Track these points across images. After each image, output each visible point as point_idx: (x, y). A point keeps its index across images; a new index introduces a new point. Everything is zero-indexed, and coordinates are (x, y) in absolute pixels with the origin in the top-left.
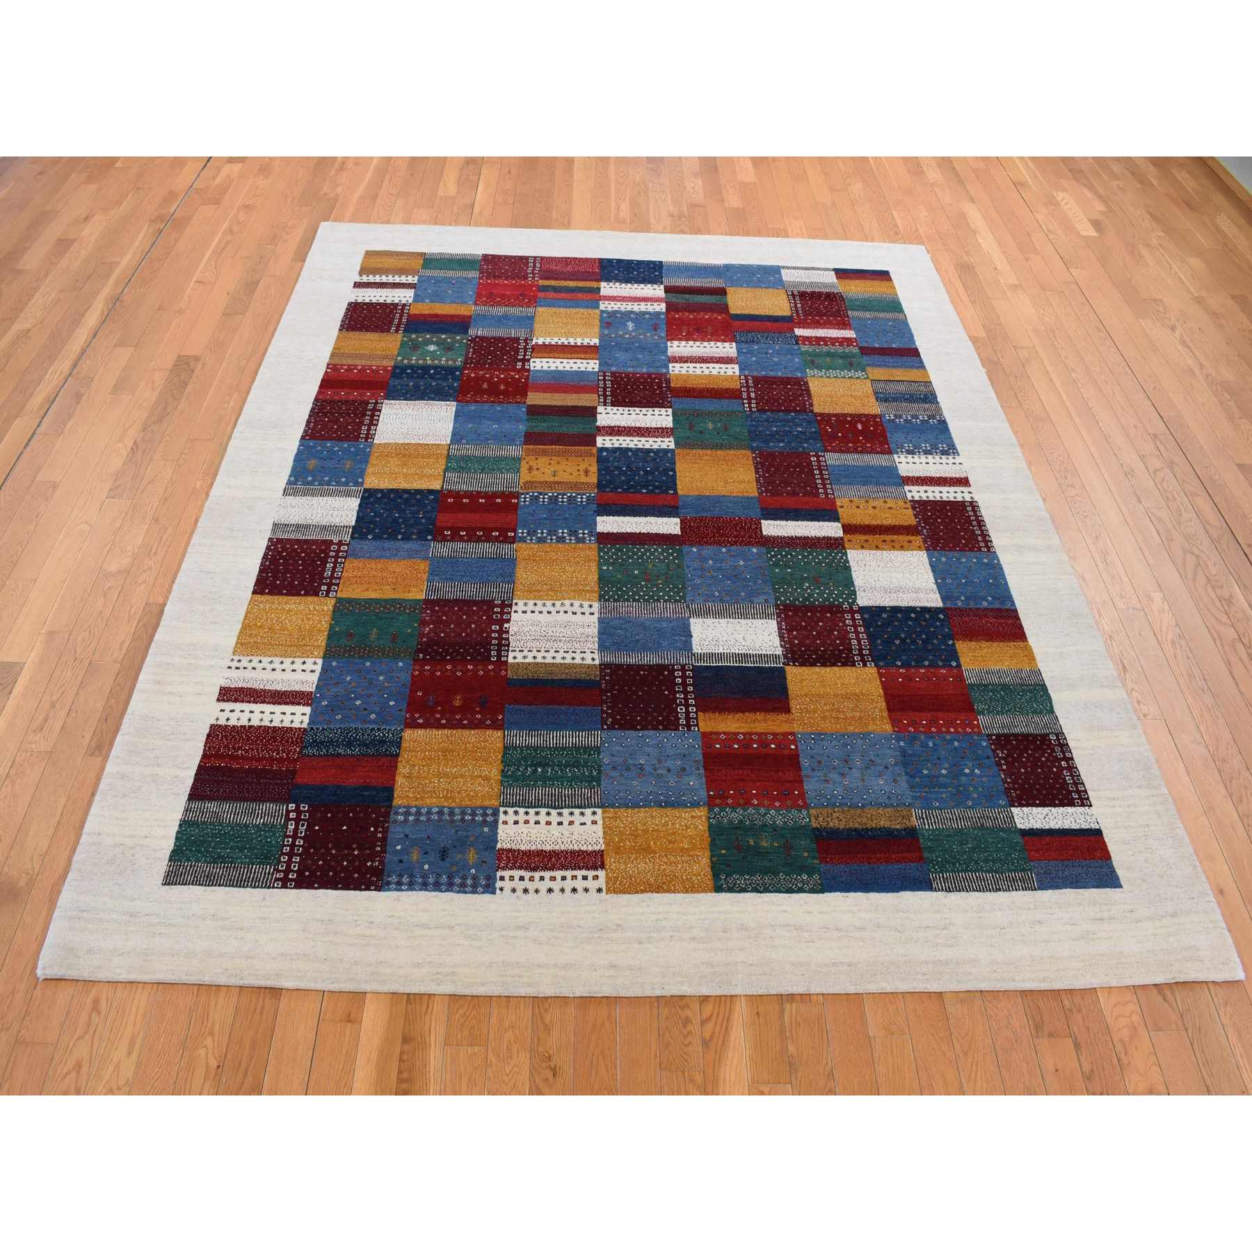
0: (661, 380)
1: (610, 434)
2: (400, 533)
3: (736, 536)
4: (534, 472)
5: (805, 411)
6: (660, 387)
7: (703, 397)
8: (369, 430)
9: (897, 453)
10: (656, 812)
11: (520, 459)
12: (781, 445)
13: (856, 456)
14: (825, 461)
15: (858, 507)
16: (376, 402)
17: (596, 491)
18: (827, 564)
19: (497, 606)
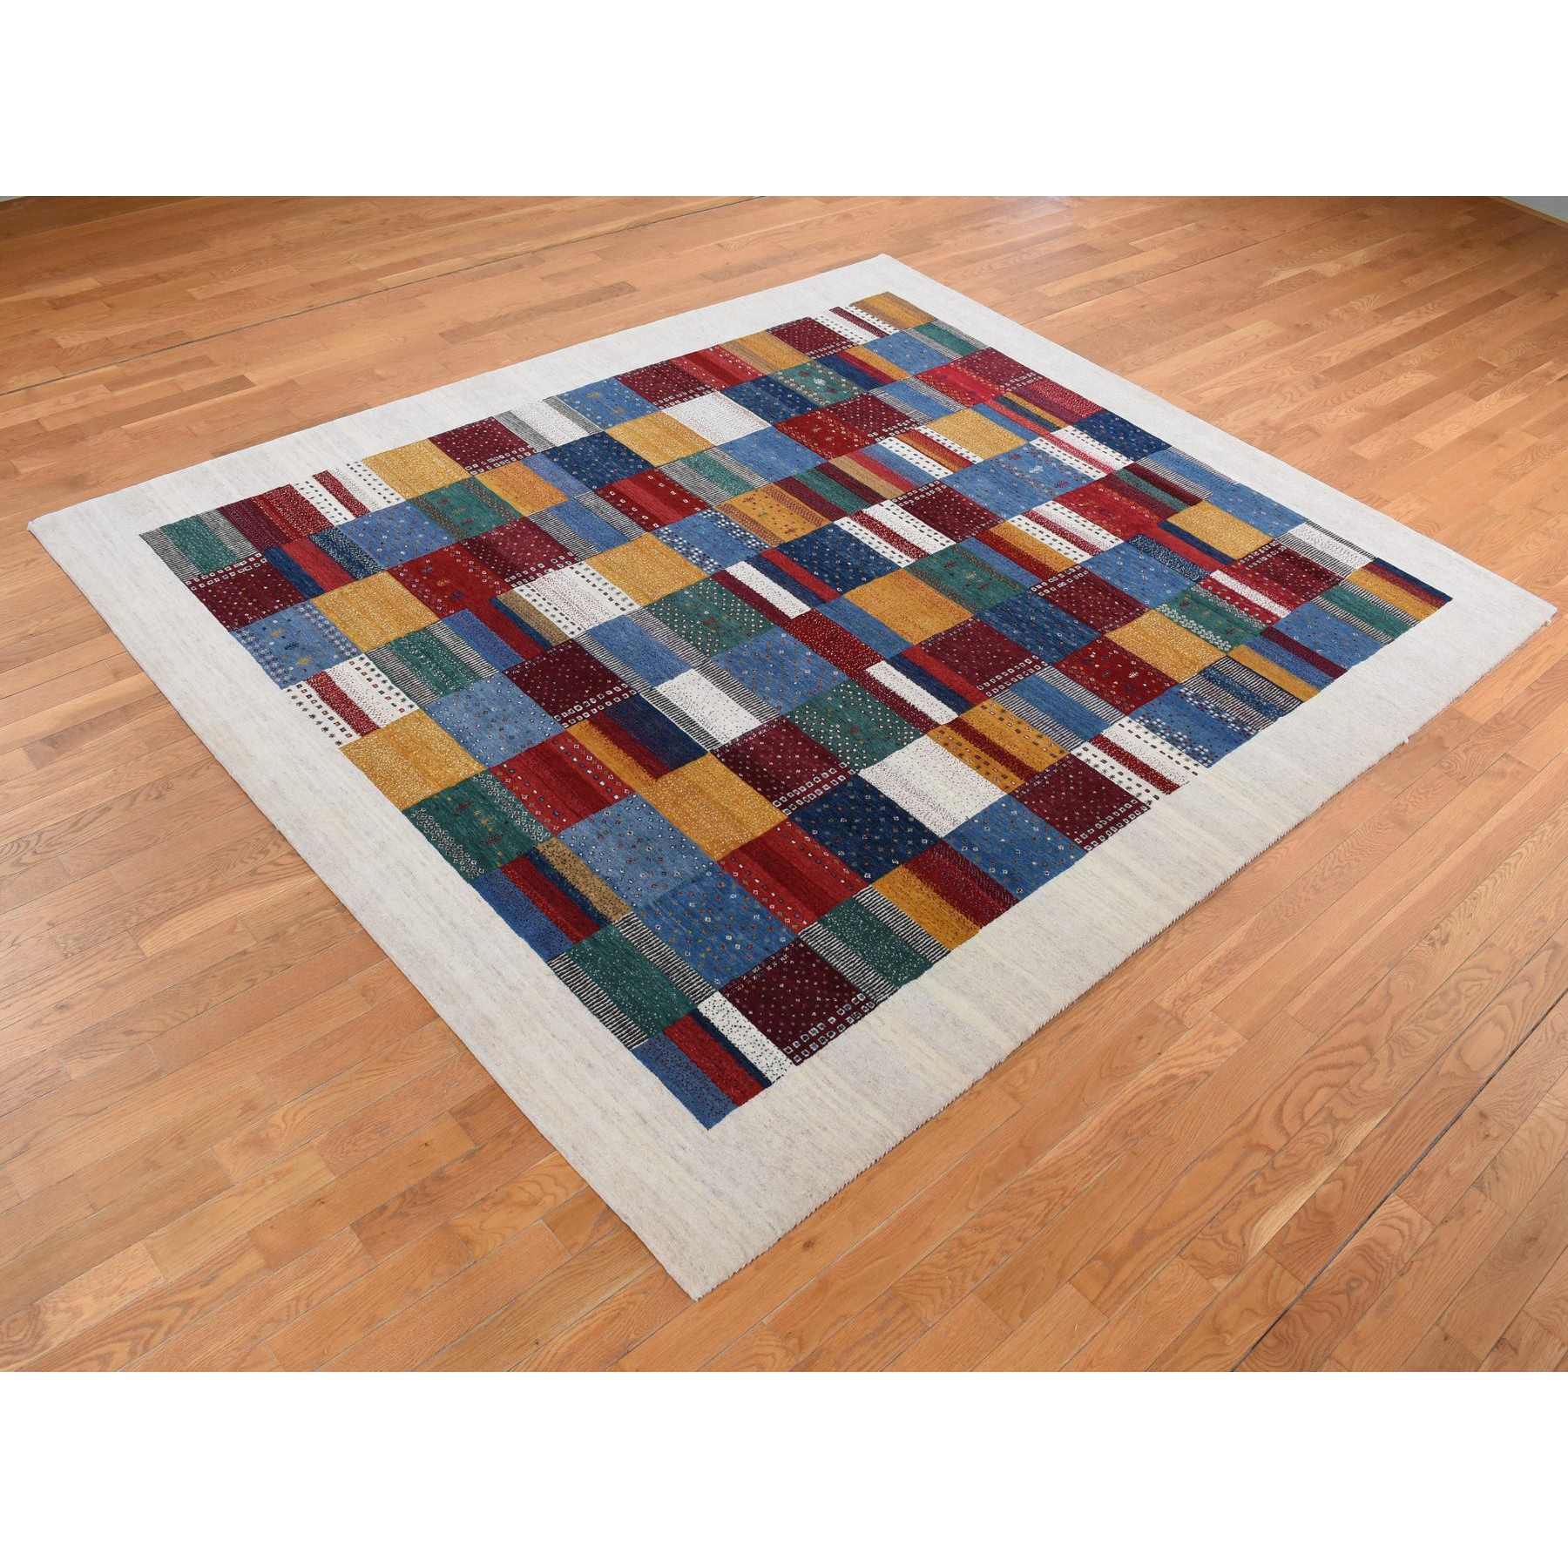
1: (862, 523)
2: (579, 470)
3: (838, 654)
4: (749, 504)
5: (1095, 628)
7: (1007, 555)
8: (672, 401)
9: (1131, 718)
10: (449, 740)
11: (753, 488)
14: (1037, 670)
15: (1002, 719)
16: (711, 388)
17: (775, 547)
18: (886, 728)
19: (565, 555)
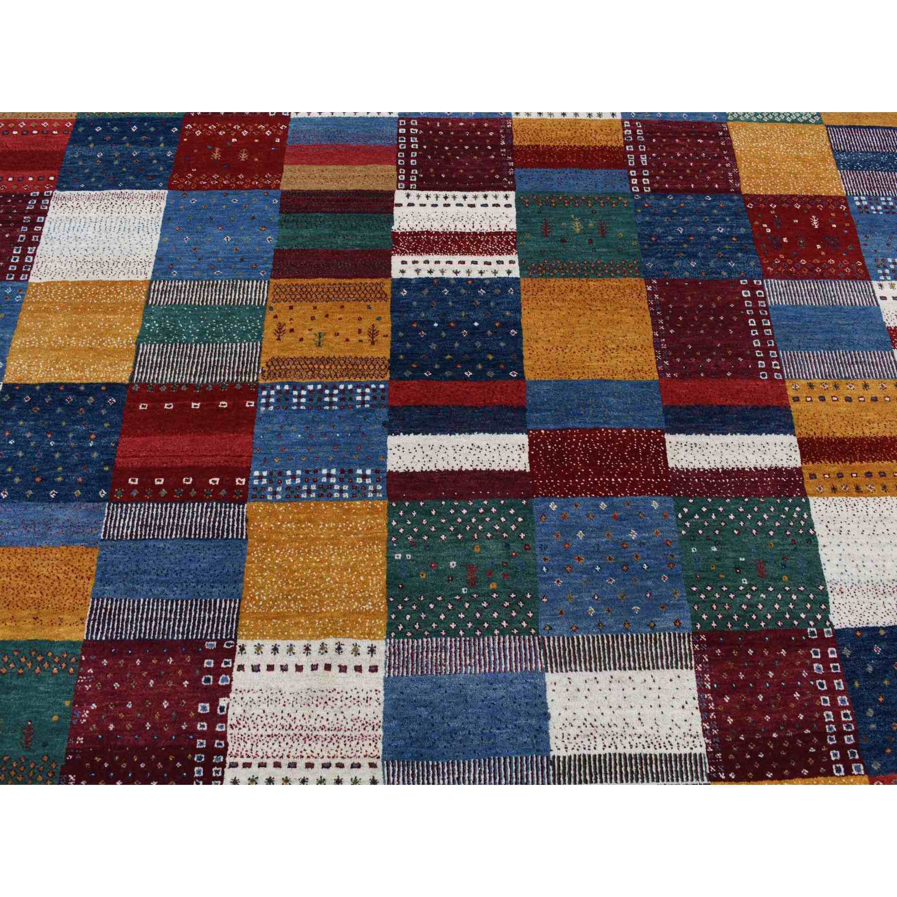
0: (496, 131)
1: (415, 251)
2: (54, 485)
3: (623, 474)
4: (287, 338)
5: (727, 191)
6: (497, 147)
7: (565, 165)
8: (23, 255)
9: (877, 279)
11: (263, 308)
12: (693, 264)
13: (812, 285)
14: (765, 299)
15: (822, 399)
16: (42, 194)
17: (388, 377)
18: (777, 530)
19: (208, 654)
